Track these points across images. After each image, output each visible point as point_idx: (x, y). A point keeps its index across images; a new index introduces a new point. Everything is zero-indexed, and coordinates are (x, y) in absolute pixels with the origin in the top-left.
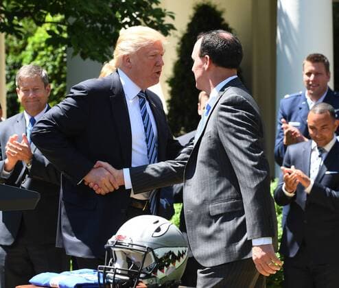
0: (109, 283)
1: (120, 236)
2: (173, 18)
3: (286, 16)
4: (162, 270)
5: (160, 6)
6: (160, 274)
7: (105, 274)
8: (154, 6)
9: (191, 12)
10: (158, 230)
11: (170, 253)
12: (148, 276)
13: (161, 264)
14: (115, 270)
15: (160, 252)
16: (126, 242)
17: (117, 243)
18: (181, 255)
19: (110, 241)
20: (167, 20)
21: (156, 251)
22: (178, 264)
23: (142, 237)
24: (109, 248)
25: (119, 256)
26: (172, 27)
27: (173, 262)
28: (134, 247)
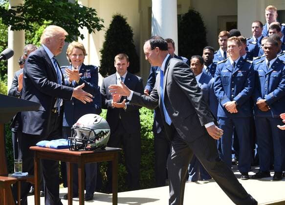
0: (73, 146)
1: (78, 124)
2: (103, 22)
3: (156, 21)
4: (98, 139)
5: (97, 16)
6: (97, 142)
7: (71, 141)
8: (94, 16)
9: (112, 19)
10: (96, 121)
11: (102, 131)
12: (91, 143)
13: (97, 137)
14: (76, 139)
15: (97, 131)
16: (81, 126)
17: (77, 127)
18: (107, 133)
19: (73, 126)
20: (100, 23)
21: (95, 131)
22: (105, 137)
23: (88, 123)
24: (73, 129)
25: (78, 133)
26: (102, 26)
27: (103, 136)
28: (85, 129)
